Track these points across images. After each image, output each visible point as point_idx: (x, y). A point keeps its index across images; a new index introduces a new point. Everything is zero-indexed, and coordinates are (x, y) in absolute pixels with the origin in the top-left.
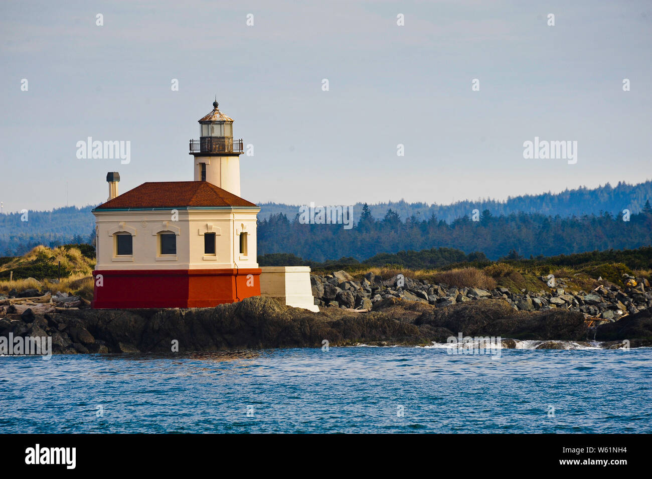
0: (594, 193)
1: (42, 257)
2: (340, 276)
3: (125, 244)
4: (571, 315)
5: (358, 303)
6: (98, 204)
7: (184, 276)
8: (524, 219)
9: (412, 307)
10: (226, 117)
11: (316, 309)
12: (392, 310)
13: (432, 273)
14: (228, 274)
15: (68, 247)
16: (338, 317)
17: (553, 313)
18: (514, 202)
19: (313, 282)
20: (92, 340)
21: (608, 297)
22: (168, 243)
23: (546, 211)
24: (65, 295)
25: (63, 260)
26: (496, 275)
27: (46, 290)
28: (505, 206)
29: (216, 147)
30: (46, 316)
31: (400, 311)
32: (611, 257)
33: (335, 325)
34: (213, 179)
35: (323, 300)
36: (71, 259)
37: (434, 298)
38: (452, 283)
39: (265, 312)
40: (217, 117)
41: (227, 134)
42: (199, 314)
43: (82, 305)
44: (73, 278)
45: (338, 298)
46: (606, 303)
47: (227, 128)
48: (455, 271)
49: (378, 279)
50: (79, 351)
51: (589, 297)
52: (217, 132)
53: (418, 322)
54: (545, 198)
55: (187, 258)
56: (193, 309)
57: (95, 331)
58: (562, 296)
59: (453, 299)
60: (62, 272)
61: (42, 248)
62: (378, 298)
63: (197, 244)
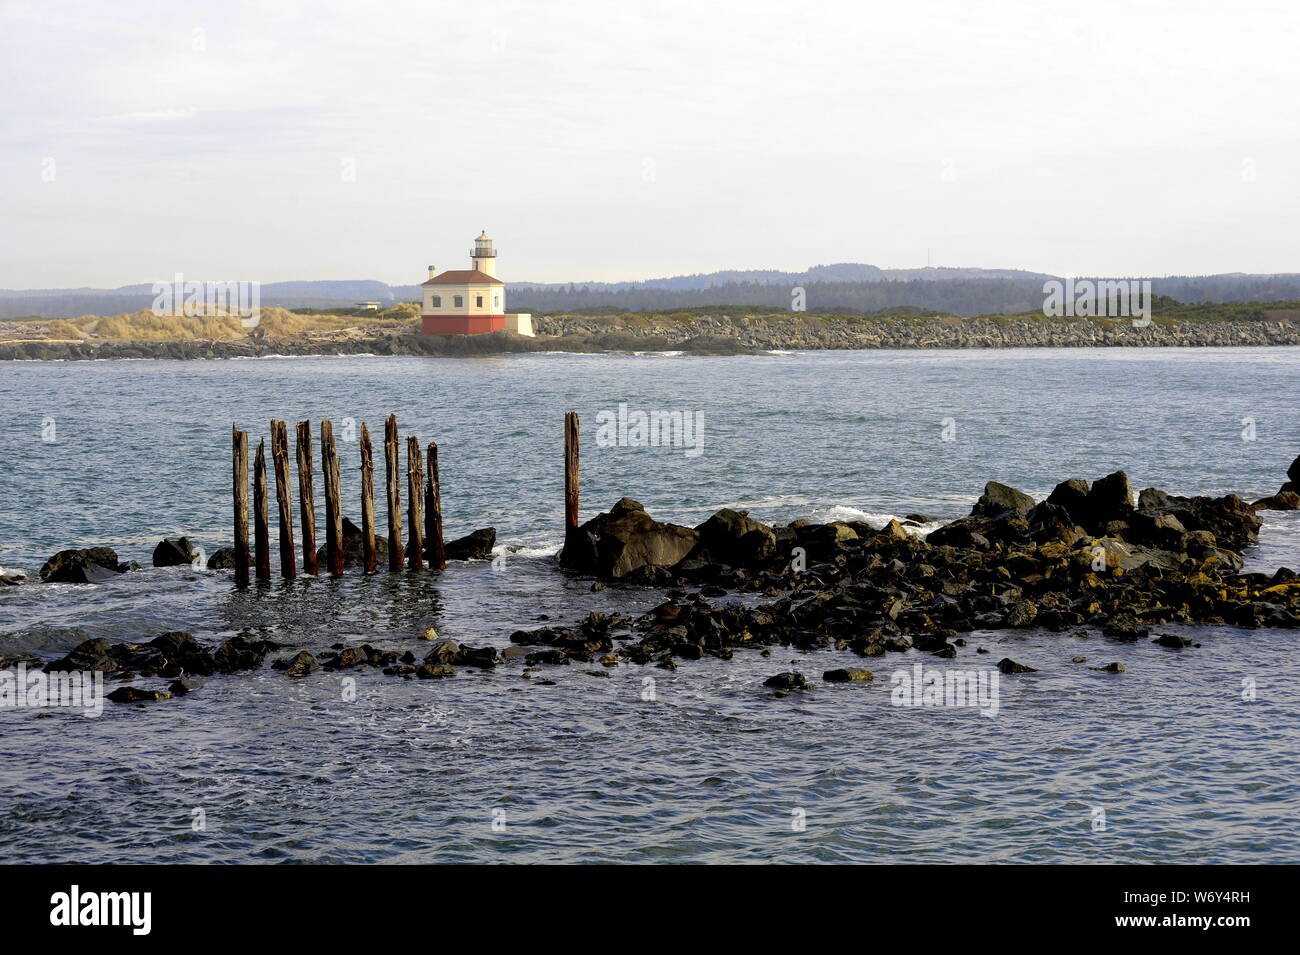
0: (687, 278)
1: (401, 308)
2: (547, 319)
3: (437, 302)
4: (661, 339)
5: (556, 333)
6: (422, 282)
7: (466, 318)
8: (652, 292)
9: (582, 335)
10: (489, 238)
11: (533, 336)
12: (573, 336)
13: (594, 318)
14: (488, 317)
15: (414, 303)
16: (544, 340)
17: (653, 338)
18: (648, 282)
19: (532, 321)
20: (420, 350)
21: (680, 331)
22: (459, 302)
23: (663, 287)
24: (408, 327)
25: (410, 310)
26: (626, 319)
27: (398, 324)
28: (644, 284)
29: (483, 254)
30: (398, 338)
31: (575, 337)
32: (685, 311)
33: (542, 343)
34: (482, 269)
35: (538, 331)
36: (415, 309)
37: (594, 330)
38: (603, 323)
39: (506, 337)
40: (484, 238)
41: (489, 246)
42: (474, 338)
43: (416, 332)
44: (412, 319)
45: (545, 330)
46: (680, 333)
47: (488, 243)
48: (605, 317)
49: (566, 321)
50: (414, 355)
51: (672, 330)
52: (484, 245)
53: (585, 342)
54: (664, 281)
55: (468, 310)
56: (471, 335)
57: (422, 345)
58: (659, 329)
59: (604, 331)
60: (409, 316)
61: (401, 304)
62: (566, 330)
63: (474, 302)
